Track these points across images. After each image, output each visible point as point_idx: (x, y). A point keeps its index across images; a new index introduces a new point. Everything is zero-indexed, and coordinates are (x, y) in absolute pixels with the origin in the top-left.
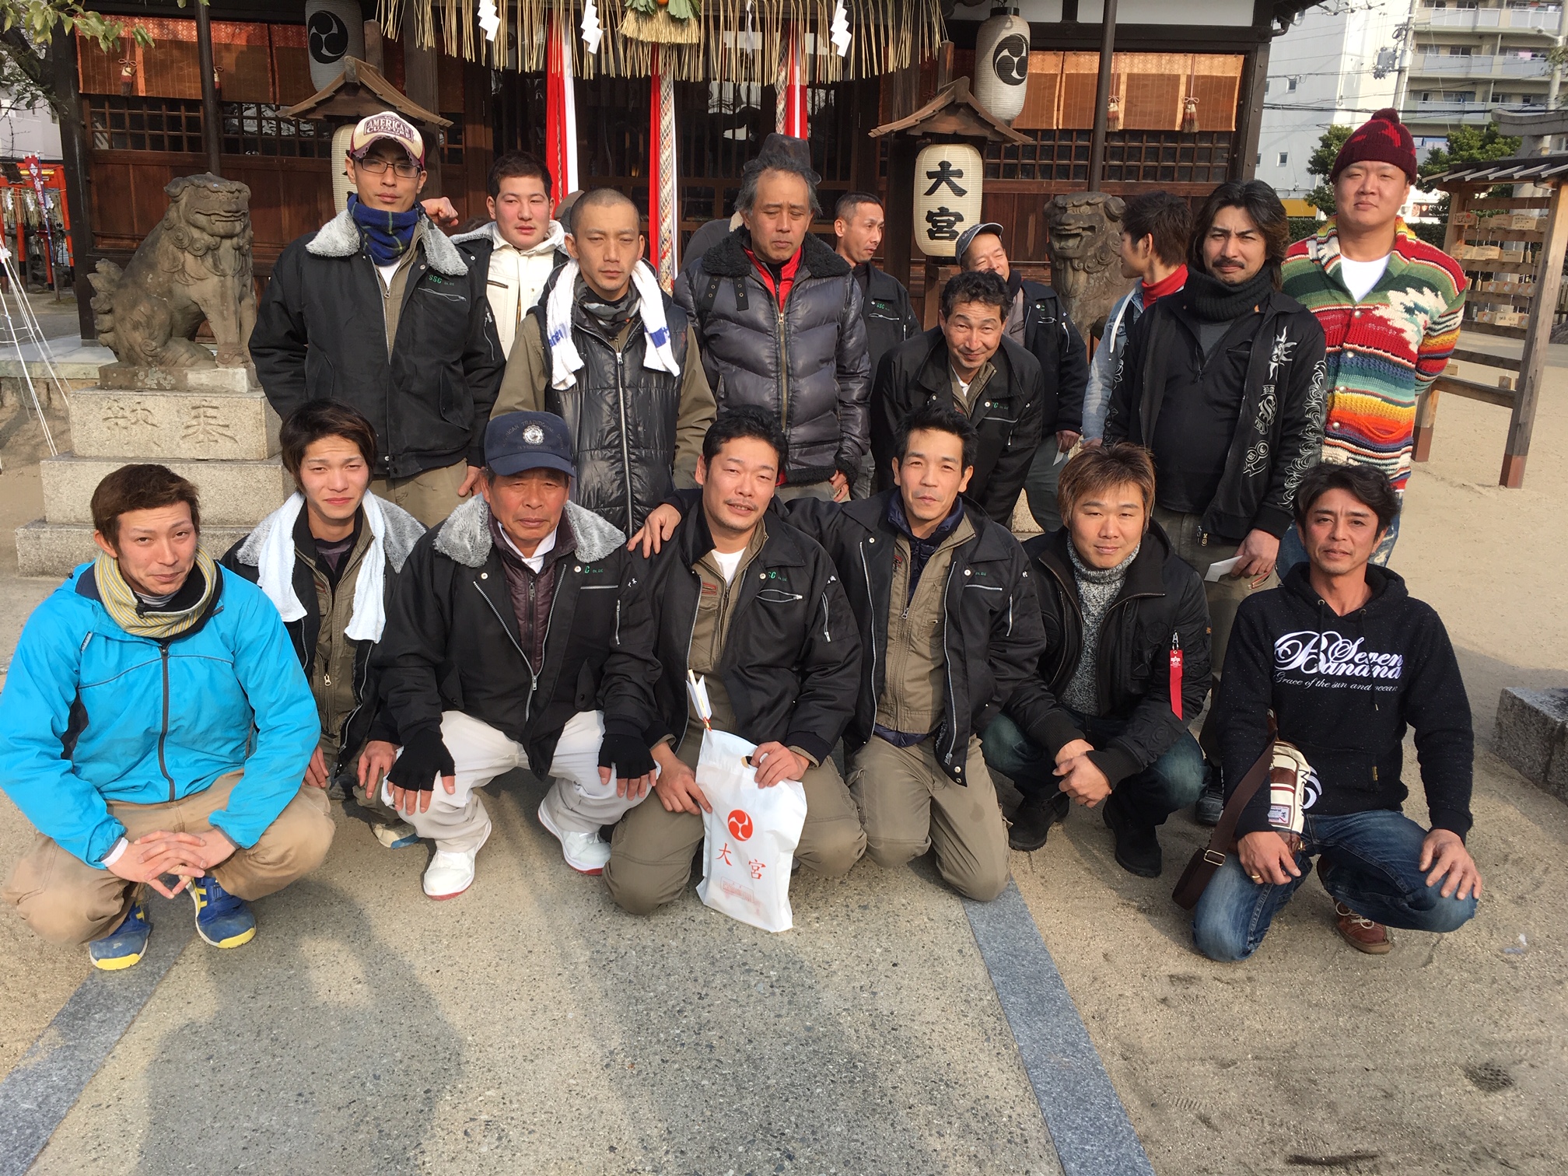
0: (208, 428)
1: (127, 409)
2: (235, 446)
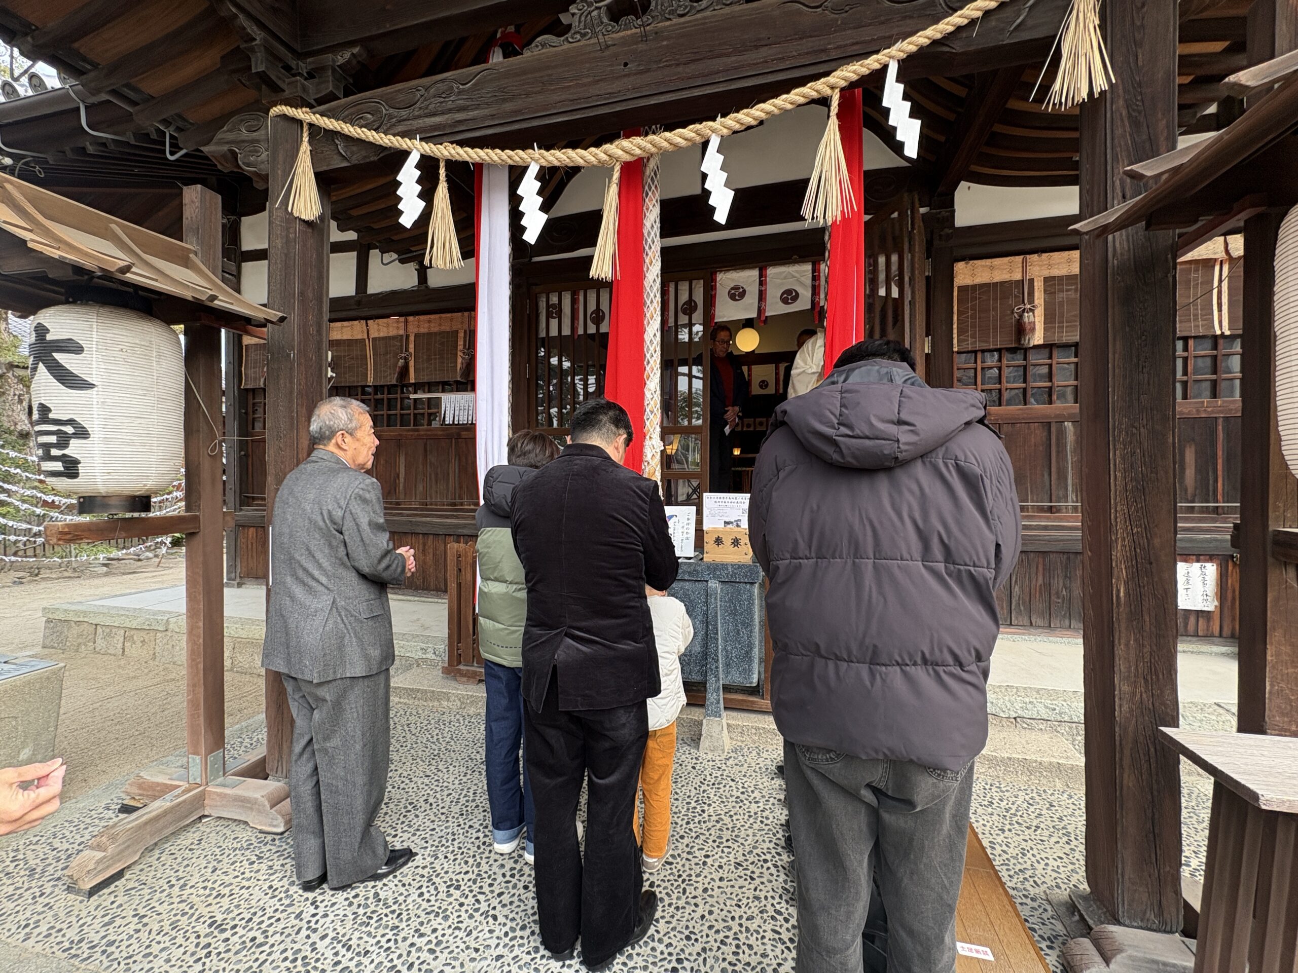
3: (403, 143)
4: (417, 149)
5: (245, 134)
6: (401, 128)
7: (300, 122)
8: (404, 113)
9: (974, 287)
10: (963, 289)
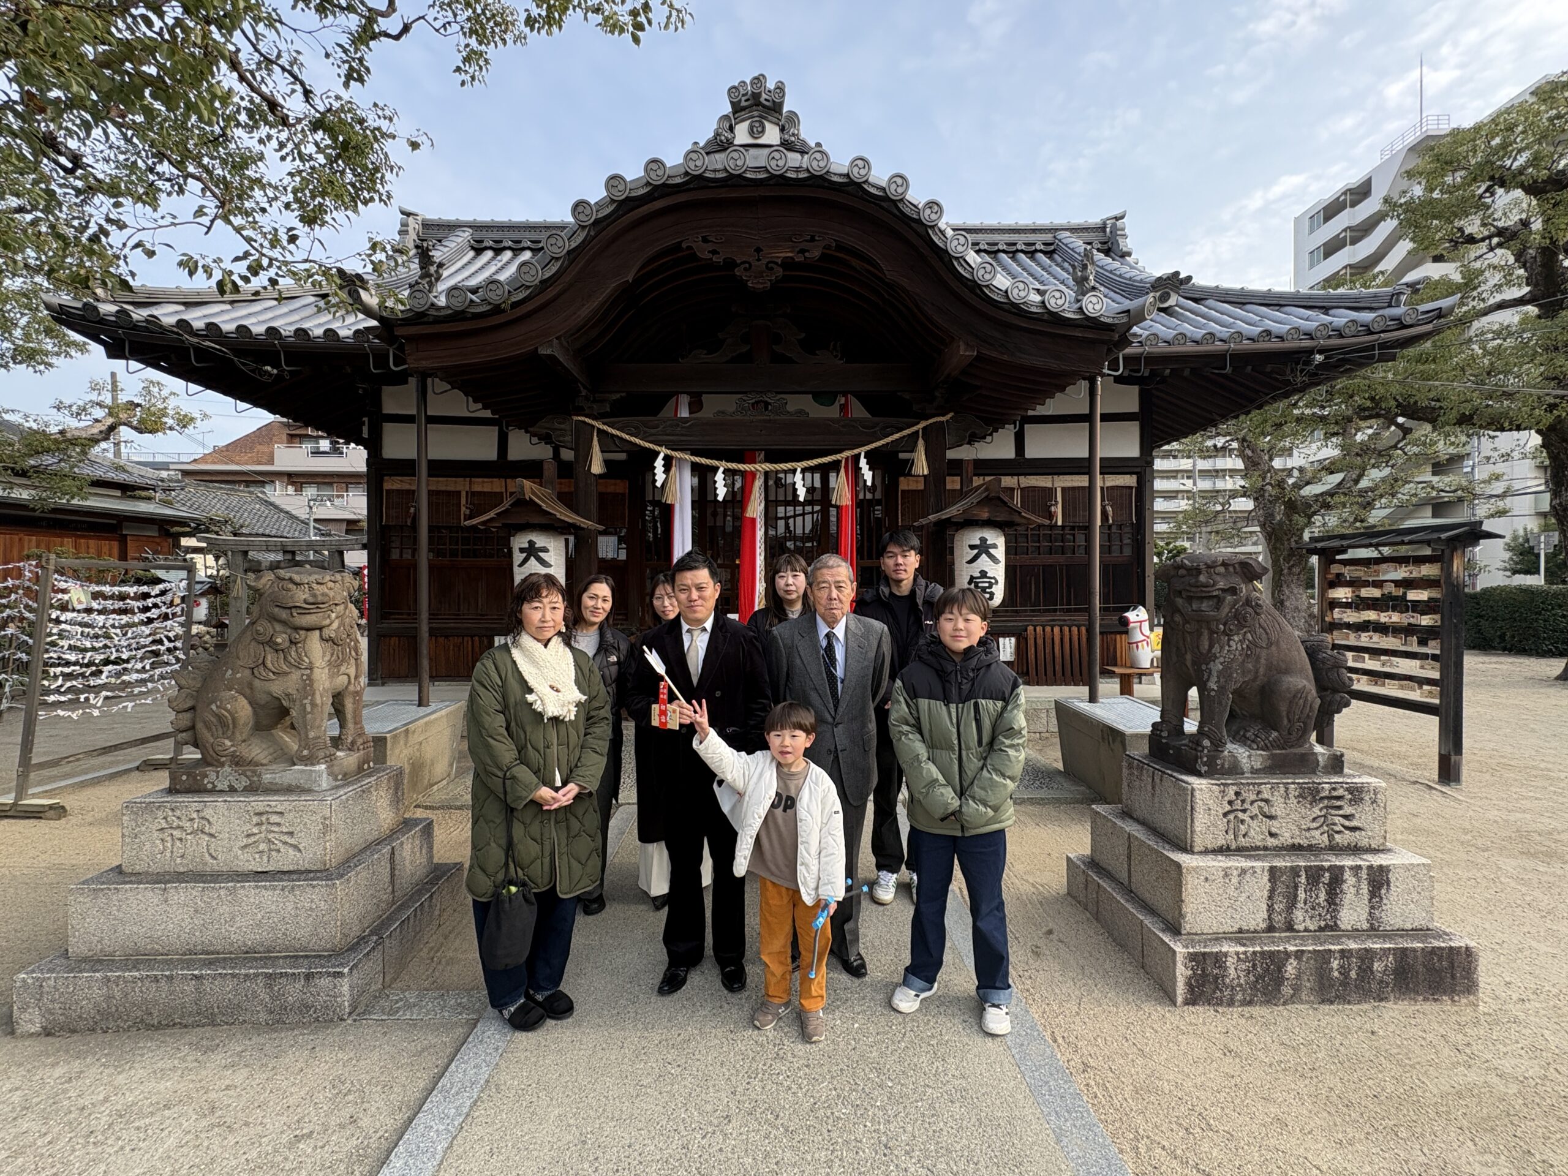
0: (270, 836)
1: (183, 818)
2: (298, 855)
3: (657, 448)
4: (663, 452)
5: (557, 425)
6: (651, 438)
7: (593, 427)
8: (653, 431)
9: (909, 491)
10: (903, 491)
